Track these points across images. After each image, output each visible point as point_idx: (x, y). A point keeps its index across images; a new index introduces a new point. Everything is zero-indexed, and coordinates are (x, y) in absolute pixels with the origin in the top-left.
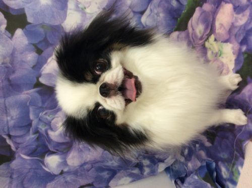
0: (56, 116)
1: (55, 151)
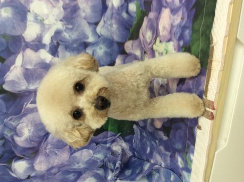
0: (21, 121)
1: (22, 156)
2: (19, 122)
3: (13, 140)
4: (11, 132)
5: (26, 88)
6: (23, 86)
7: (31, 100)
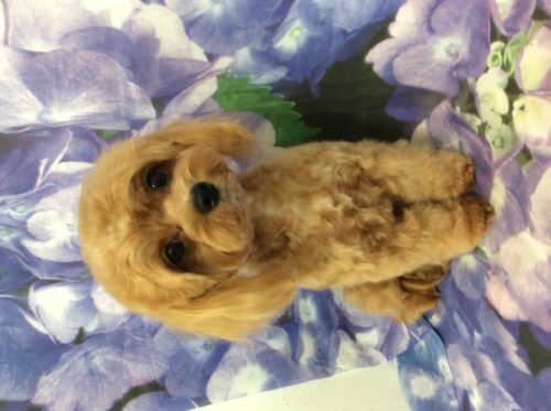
0: (38, 207)
1: (56, 279)
2: (30, 210)
3: (22, 248)
4: (10, 232)
5: (39, 118)
6: (26, 111)
7: (65, 150)
